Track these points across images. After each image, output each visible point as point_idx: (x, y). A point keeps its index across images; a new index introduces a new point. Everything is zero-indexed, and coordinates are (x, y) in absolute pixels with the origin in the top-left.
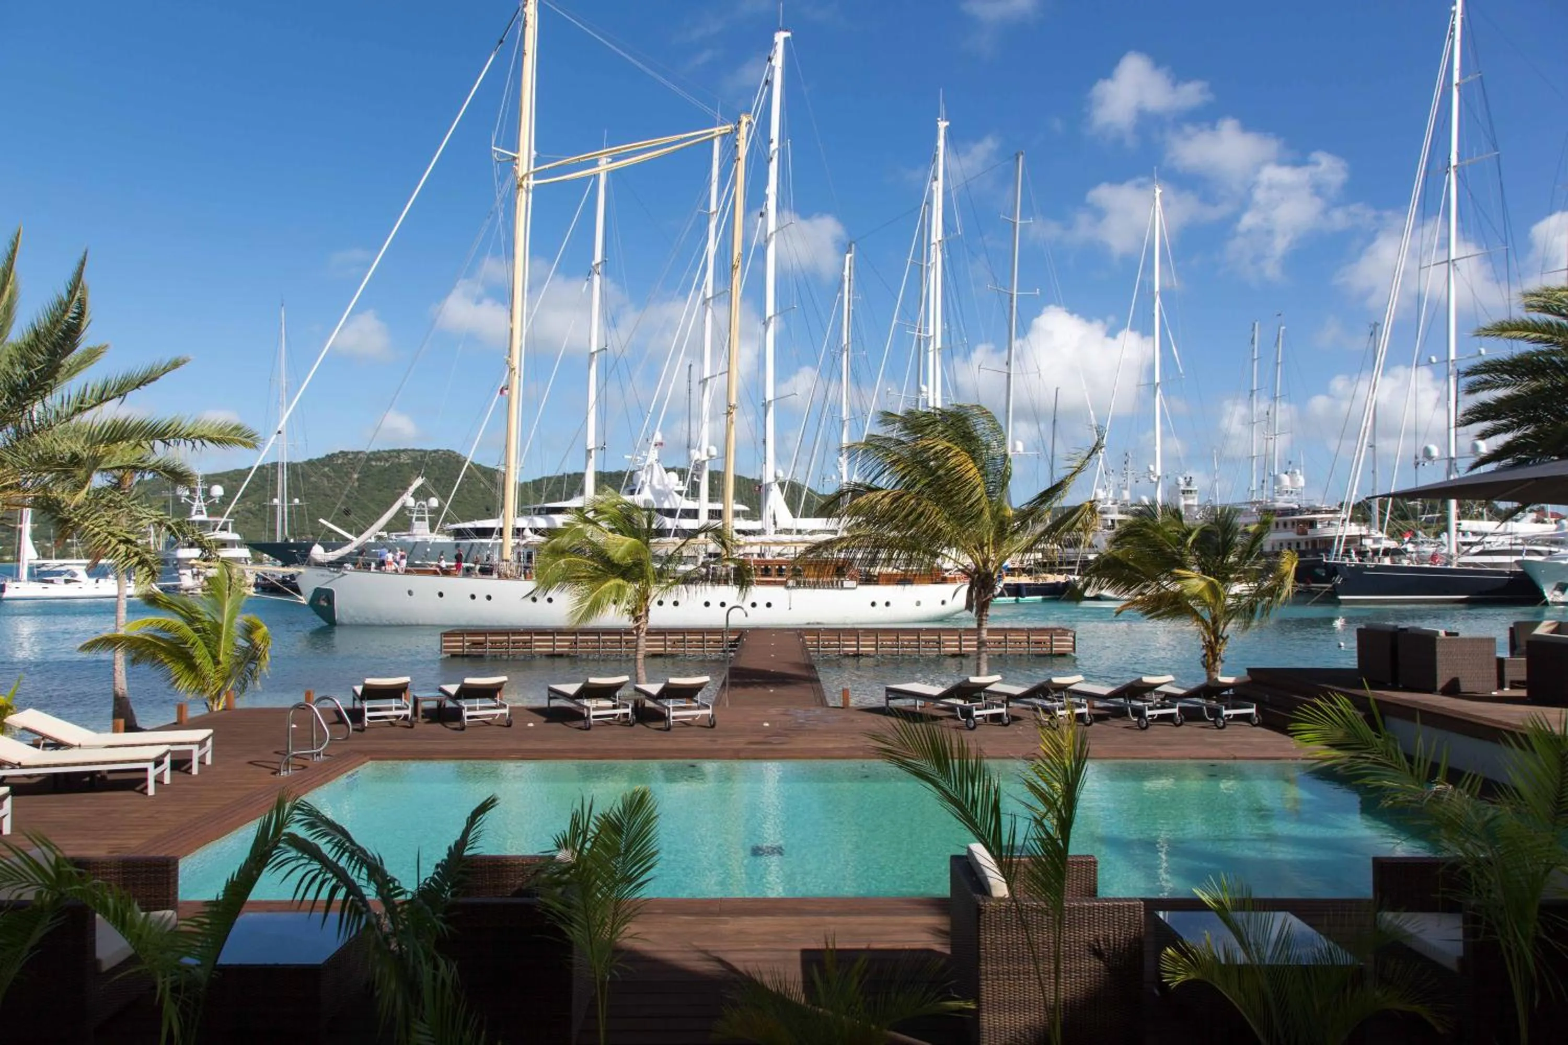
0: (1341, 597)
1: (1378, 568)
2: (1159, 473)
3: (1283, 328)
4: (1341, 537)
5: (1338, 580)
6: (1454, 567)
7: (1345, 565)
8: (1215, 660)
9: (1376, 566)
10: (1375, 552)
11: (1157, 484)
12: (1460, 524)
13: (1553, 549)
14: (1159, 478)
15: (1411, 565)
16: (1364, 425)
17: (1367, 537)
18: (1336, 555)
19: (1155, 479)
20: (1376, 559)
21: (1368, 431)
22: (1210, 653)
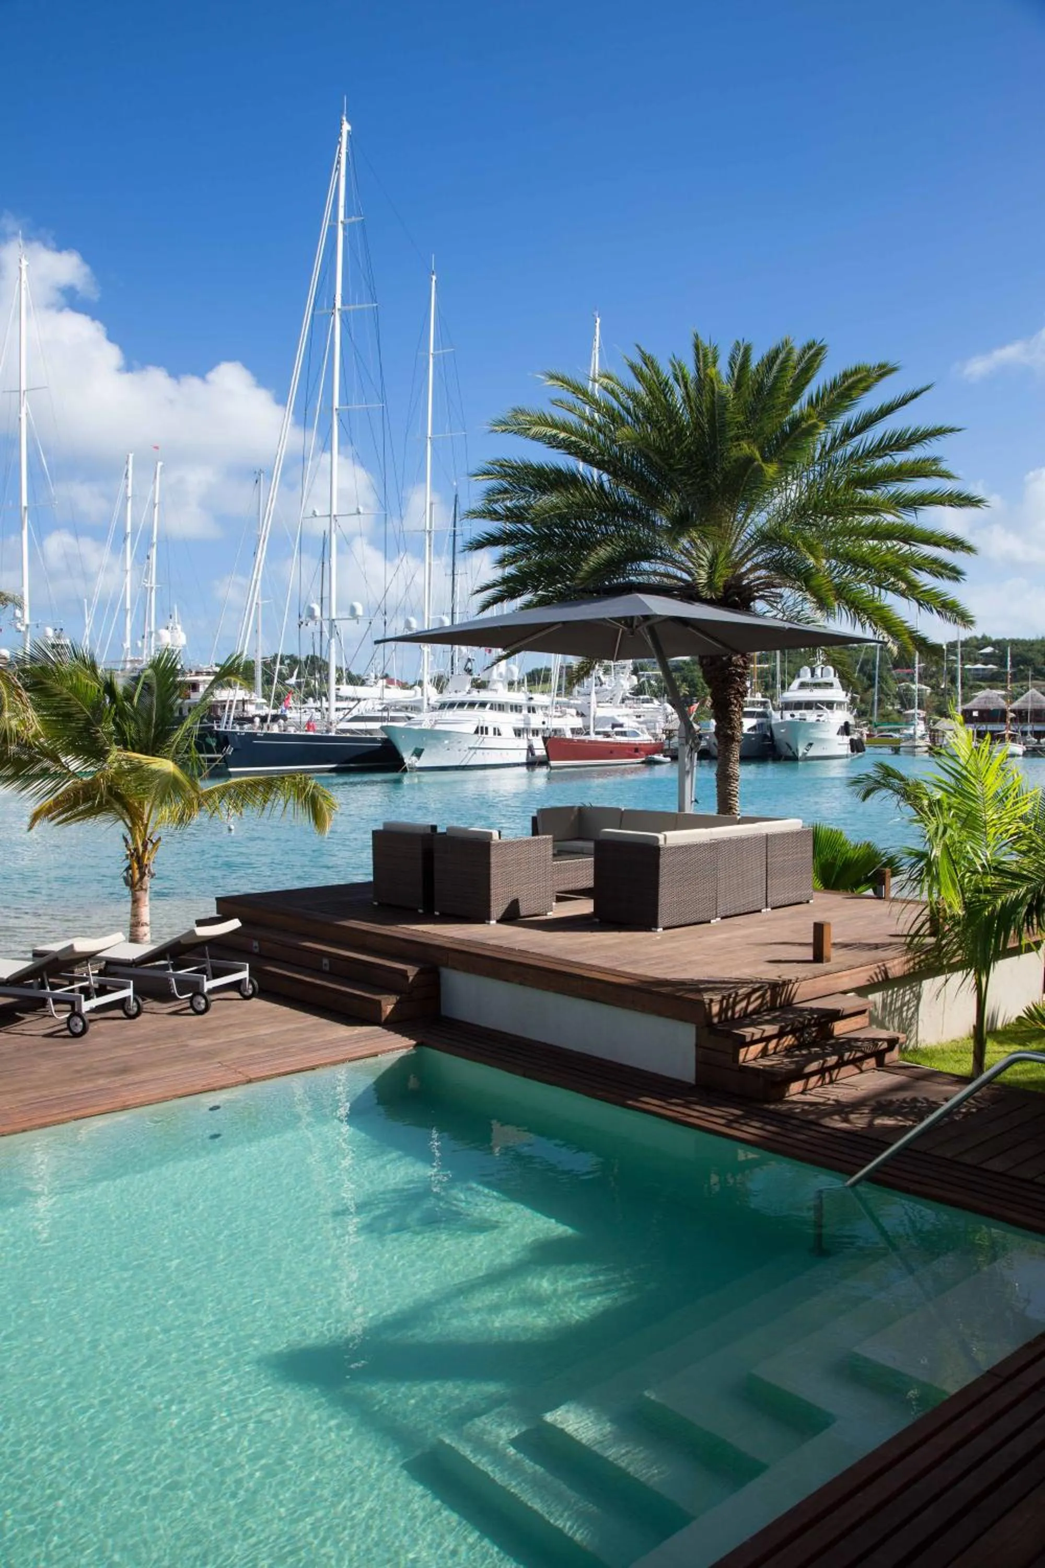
0: (231, 770)
1: (268, 736)
2: (27, 621)
3: (160, 464)
4: (232, 701)
5: (229, 750)
6: (333, 734)
7: (236, 733)
8: (142, 875)
9: (265, 734)
10: (264, 719)
11: (25, 634)
12: (338, 689)
13: (410, 715)
14: (27, 626)
15: (298, 733)
16: (255, 577)
17: (250, 702)
18: (227, 723)
19: (23, 629)
20: (265, 726)
21: (259, 583)
22: (136, 865)
